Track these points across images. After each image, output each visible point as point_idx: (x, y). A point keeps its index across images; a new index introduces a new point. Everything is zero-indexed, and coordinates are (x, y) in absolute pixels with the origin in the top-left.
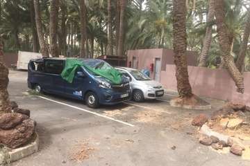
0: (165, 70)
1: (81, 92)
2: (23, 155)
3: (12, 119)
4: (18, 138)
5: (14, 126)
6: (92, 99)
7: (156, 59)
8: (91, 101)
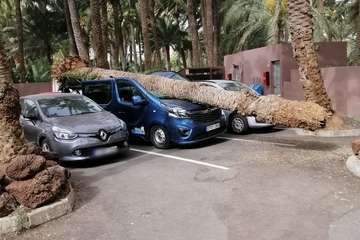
0: (289, 80)
1: (143, 128)
2: (48, 217)
3: (29, 164)
4: (39, 192)
5: (32, 175)
6: (160, 136)
7: (273, 62)
8: (160, 138)
